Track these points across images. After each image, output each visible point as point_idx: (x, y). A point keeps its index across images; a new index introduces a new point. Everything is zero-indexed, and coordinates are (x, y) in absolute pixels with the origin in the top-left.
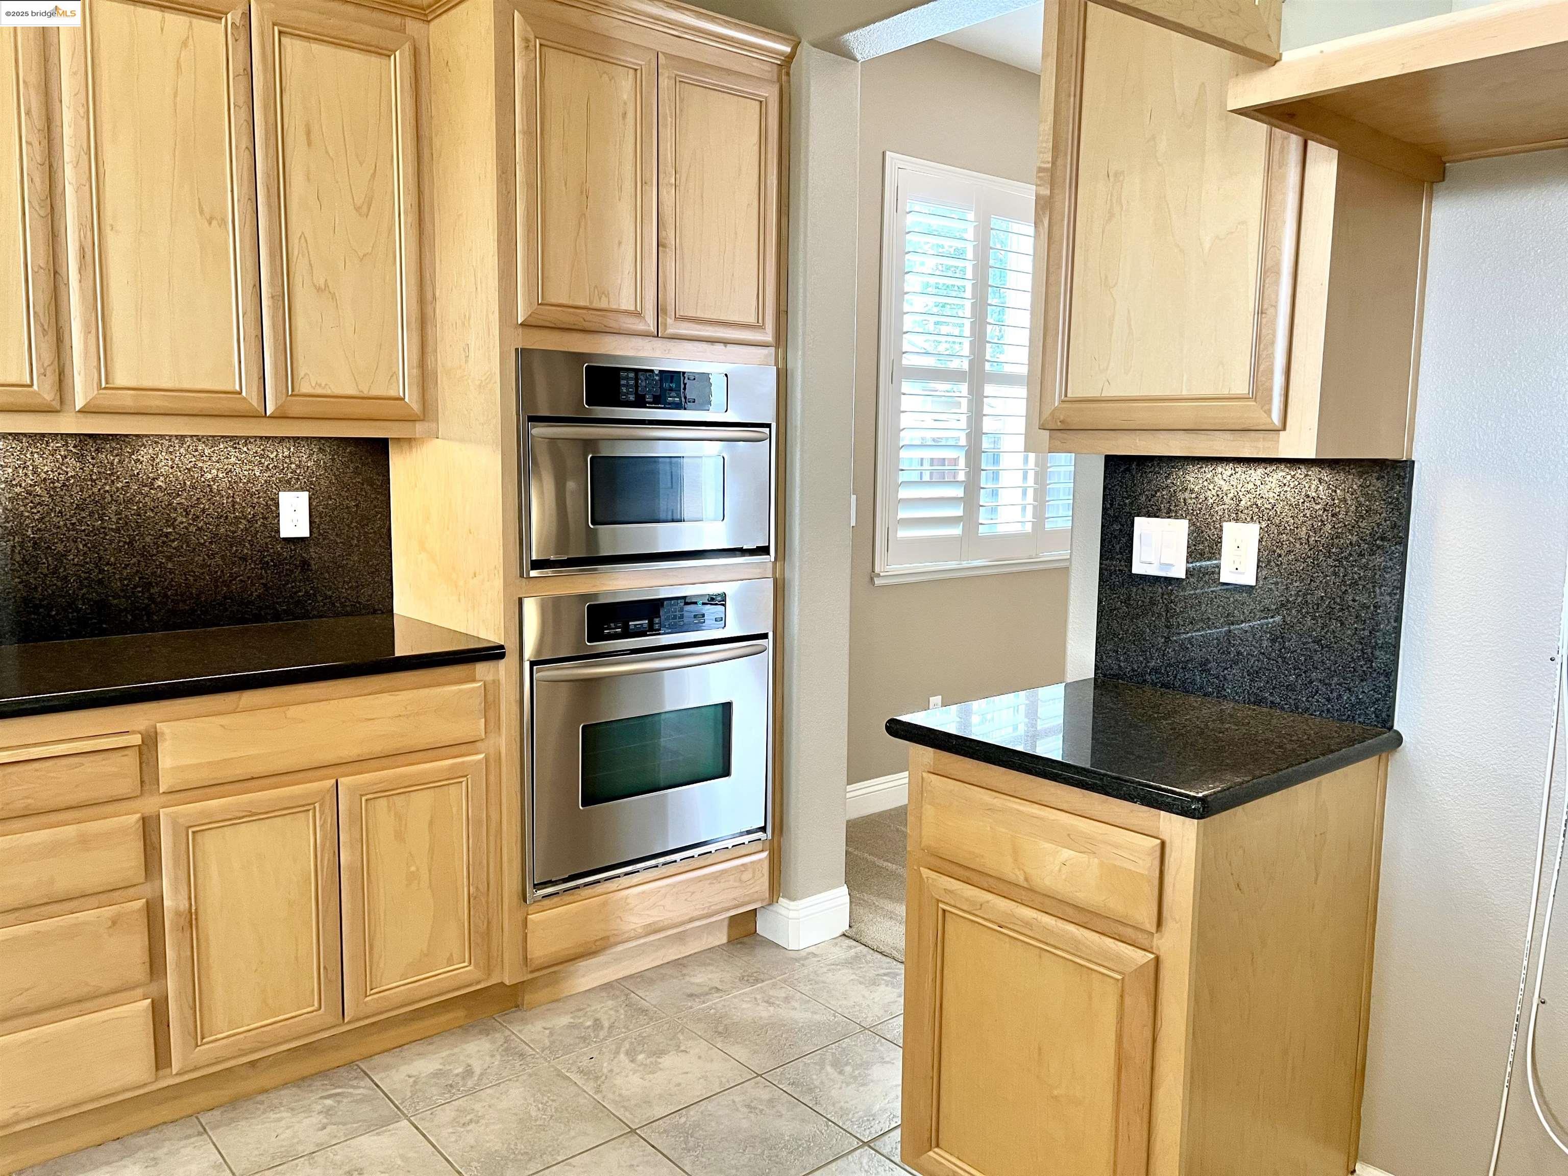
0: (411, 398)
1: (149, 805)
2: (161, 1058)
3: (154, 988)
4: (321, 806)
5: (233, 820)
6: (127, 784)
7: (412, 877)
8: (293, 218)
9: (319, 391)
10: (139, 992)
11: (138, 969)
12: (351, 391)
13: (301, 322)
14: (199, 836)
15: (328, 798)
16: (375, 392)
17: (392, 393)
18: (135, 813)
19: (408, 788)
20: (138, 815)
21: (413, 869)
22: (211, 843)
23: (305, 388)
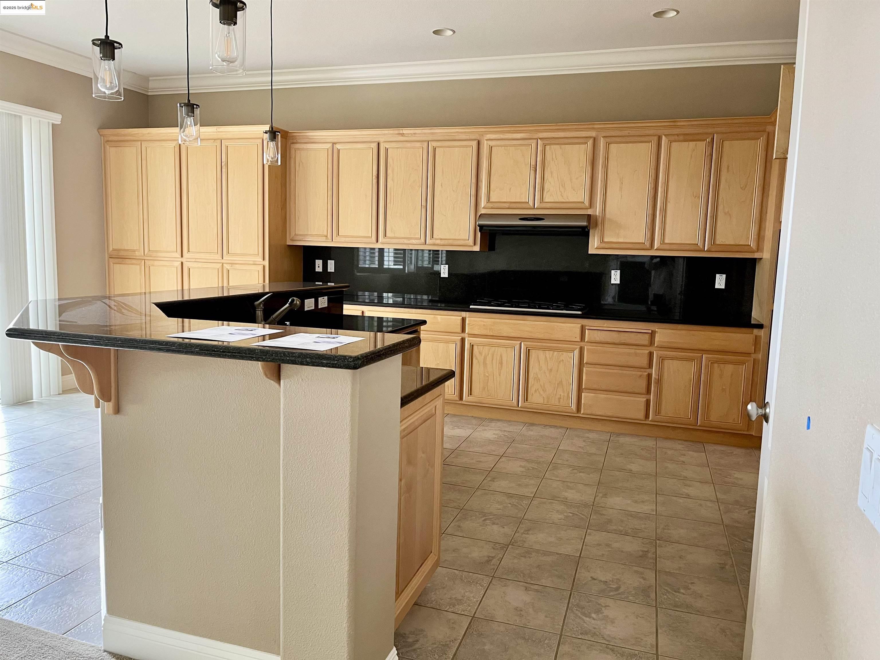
0: (753, 245)
1: (651, 349)
2: (647, 416)
3: (647, 396)
4: (697, 361)
5: (672, 358)
6: (646, 342)
7: (723, 390)
8: (720, 192)
9: (722, 243)
10: (644, 396)
11: (644, 390)
12: (732, 243)
13: (719, 224)
14: (663, 360)
15: (699, 359)
16: (741, 243)
17: (747, 244)
18: (647, 350)
19: (726, 362)
20: (649, 351)
21: (724, 387)
22: (666, 362)
23: (718, 242)
